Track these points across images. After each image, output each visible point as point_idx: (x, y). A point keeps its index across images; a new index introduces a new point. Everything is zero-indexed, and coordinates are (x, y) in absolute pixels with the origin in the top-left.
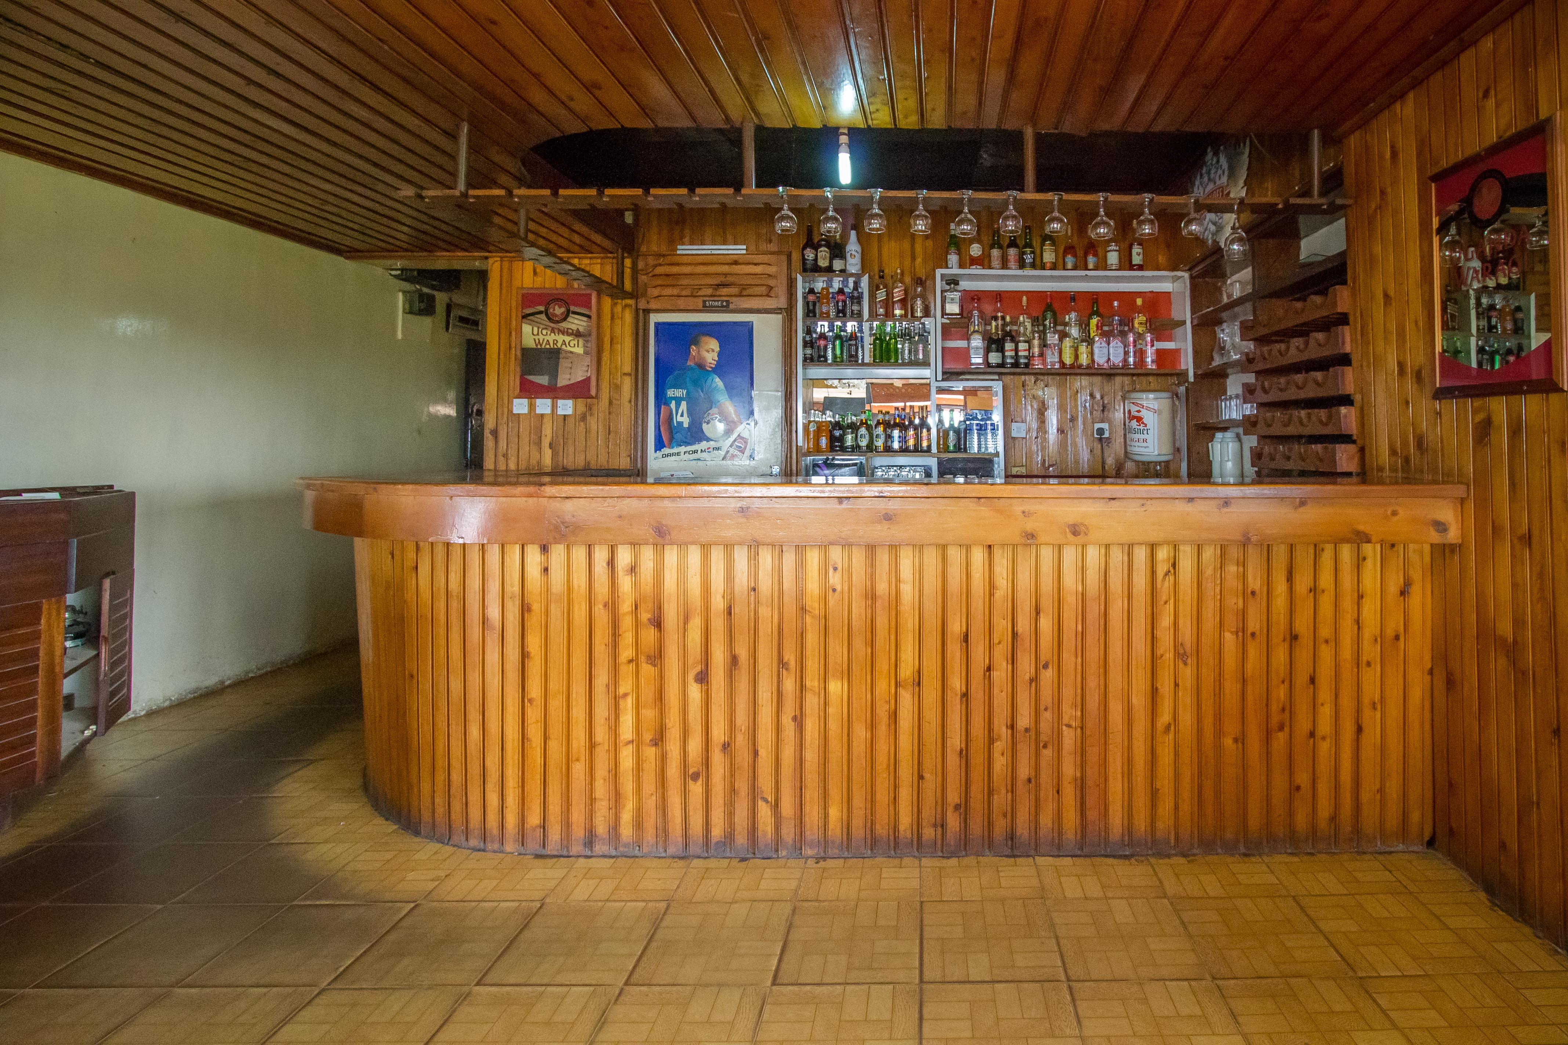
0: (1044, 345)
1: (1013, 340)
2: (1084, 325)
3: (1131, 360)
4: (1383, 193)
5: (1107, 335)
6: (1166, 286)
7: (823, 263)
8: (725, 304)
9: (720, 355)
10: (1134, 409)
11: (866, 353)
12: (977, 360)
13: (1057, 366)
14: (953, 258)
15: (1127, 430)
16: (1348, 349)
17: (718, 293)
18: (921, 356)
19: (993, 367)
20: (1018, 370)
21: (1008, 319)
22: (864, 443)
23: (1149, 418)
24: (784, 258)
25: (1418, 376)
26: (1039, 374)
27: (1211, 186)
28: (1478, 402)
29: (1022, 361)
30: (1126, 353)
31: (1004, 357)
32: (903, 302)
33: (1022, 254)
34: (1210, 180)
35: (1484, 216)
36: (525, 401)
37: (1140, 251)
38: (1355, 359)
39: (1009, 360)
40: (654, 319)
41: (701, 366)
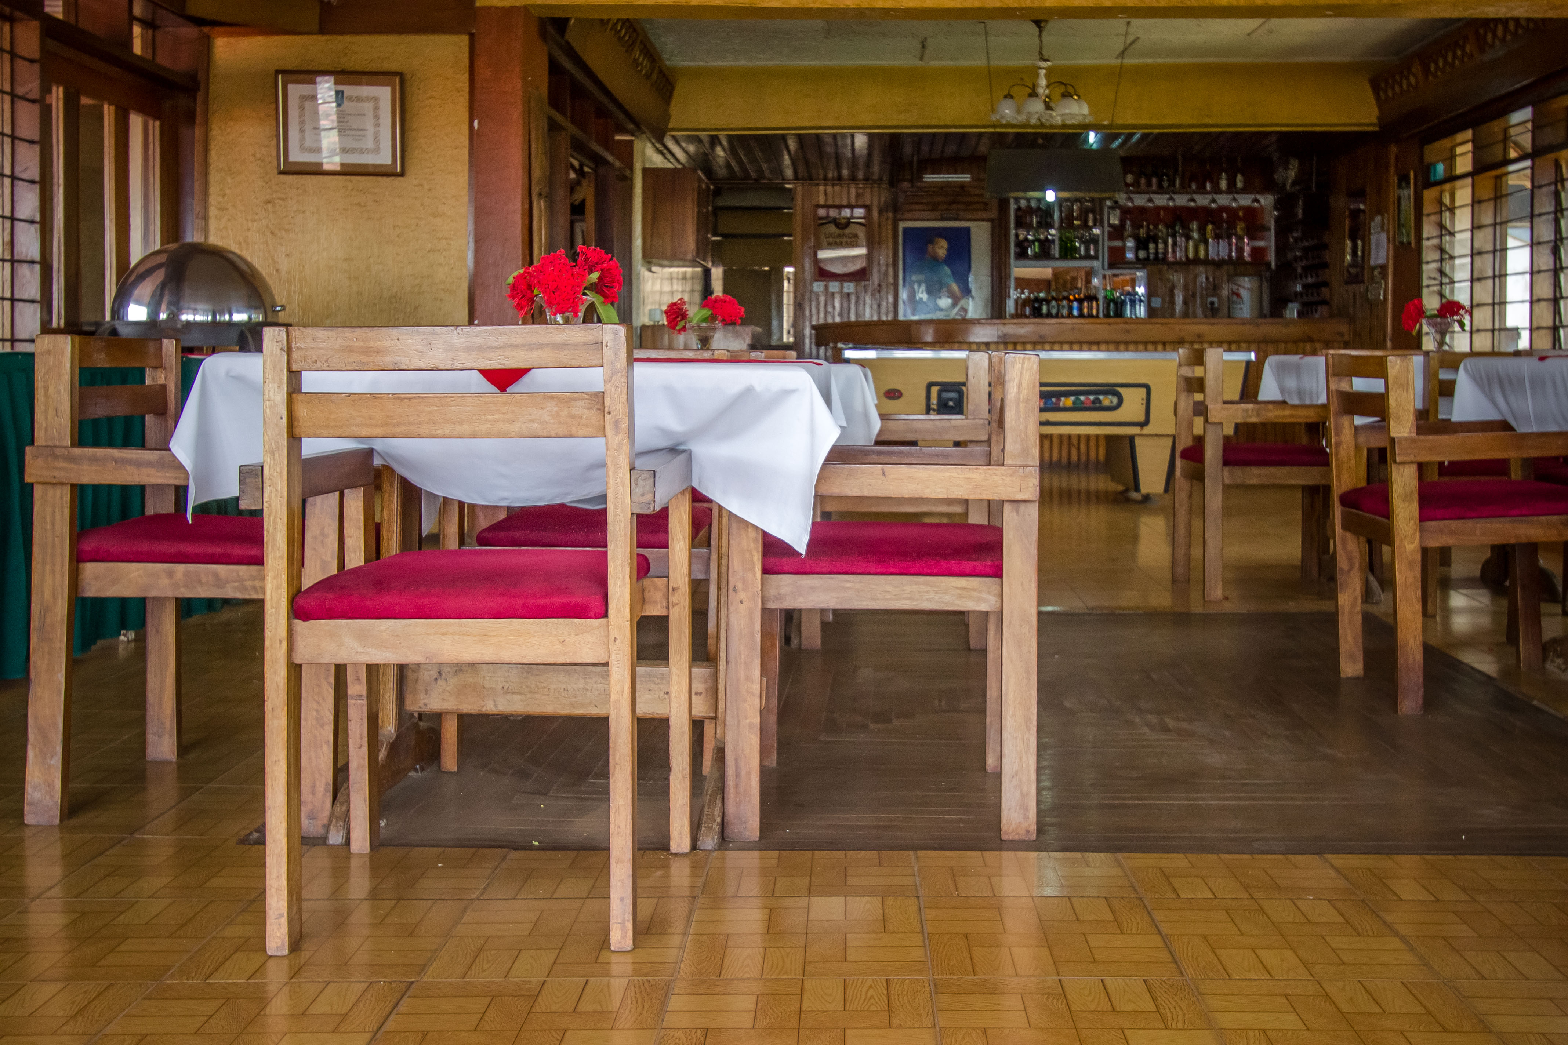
0: (1175, 244)
1: (1154, 241)
2: (1202, 230)
3: (1234, 254)
5: (1217, 237)
8: (957, 215)
9: (948, 250)
10: (1235, 287)
11: (1056, 251)
12: (1130, 255)
13: (1184, 259)
15: (1230, 302)
17: (951, 208)
18: (1092, 253)
19: (1140, 260)
20: (1157, 262)
21: (1151, 227)
22: (1054, 311)
23: (1244, 294)
26: (1170, 265)
28: (1353, 286)
29: (1160, 256)
30: (1230, 250)
31: (1148, 253)
32: (1079, 217)
33: (1161, 183)
37: (1242, 180)
39: (1152, 256)
40: (902, 225)
41: (935, 258)
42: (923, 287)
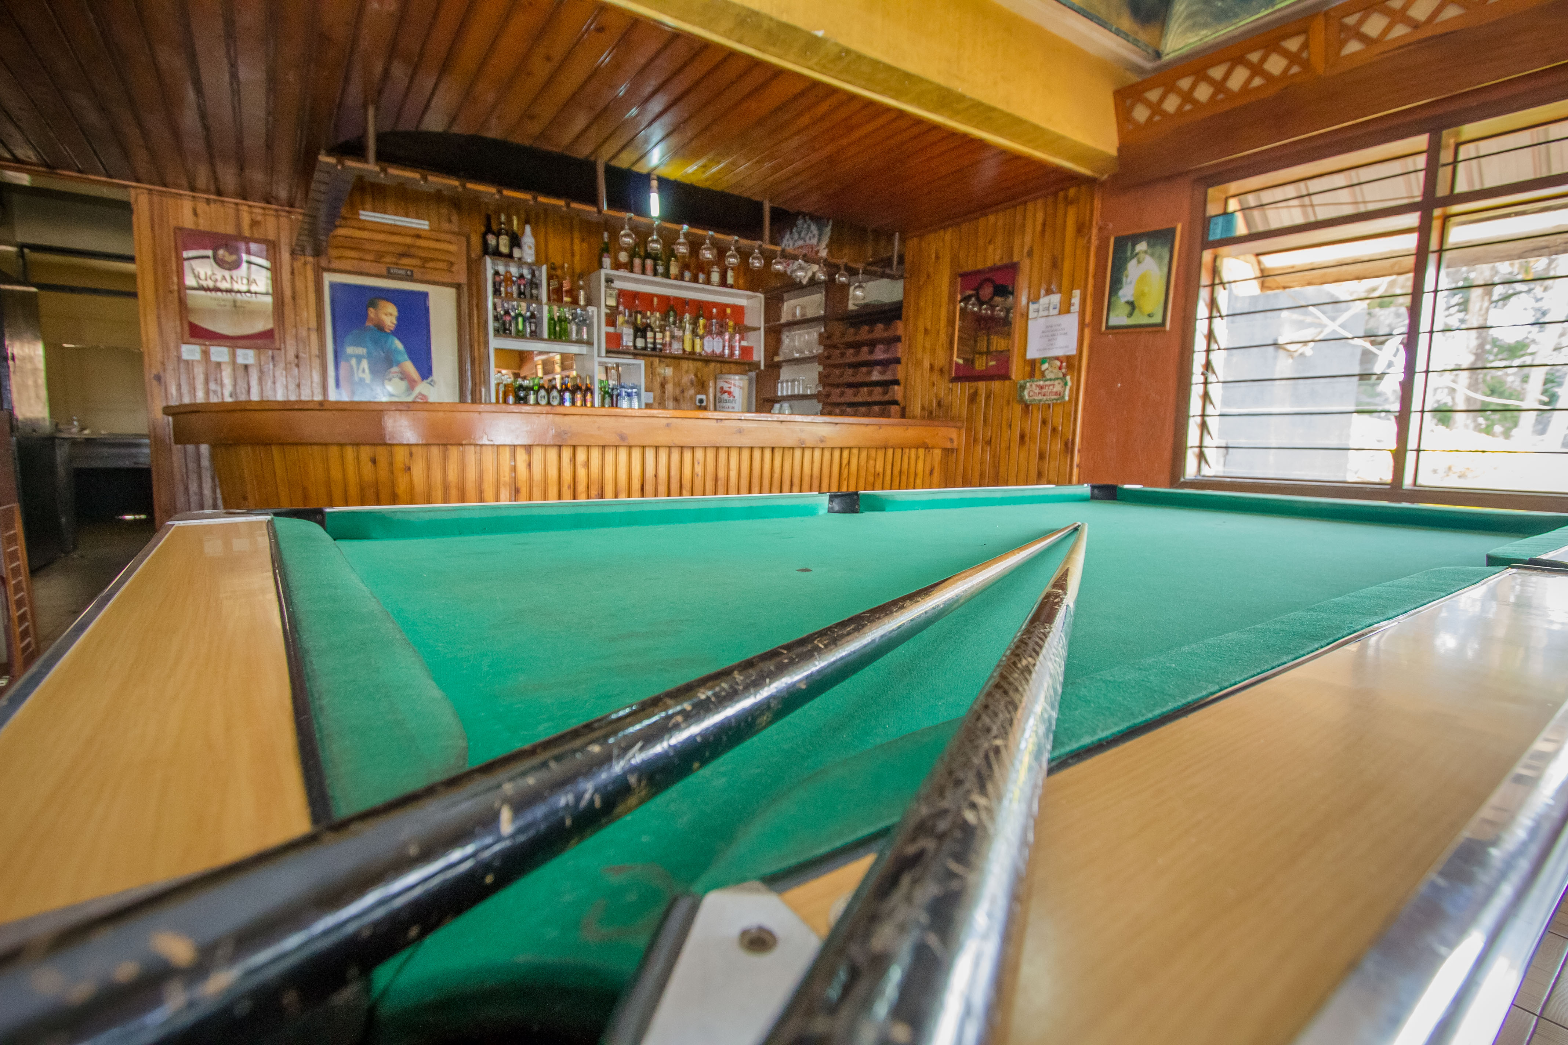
0: (672, 336)
1: (652, 330)
2: (695, 323)
3: (726, 352)
4: (928, 276)
5: (710, 333)
6: (742, 302)
7: (504, 249)
8: (409, 273)
9: (399, 318)
10: (724, 384)
11: (542, 330)
12: (628, 343)
13: (682, 353)
14: (607, 261)
15: (717, 399)
16: (899, 355)
17: (400, 262)
18: (585, 337)
19: (638, 349)
20: (655, 353)
21: (648, 314)
22: (543, 401)
23: (735, 391)
24: (464, 239)
25: (941, 371)
26: (667, 358)
27: (800, 243)
28: (972, 384)
29: (659, 346)
30: (724, 346)
31: (646, 342)
32: (570, 292)
33: (655, 265)
34: (800, 238)
35: (984, 299)
36: (197, 348)
37: (732, 274)
38: (903, 361)
39: (650, 346)
40: (328, 278)
41: (380, 328)
42: (365, 364)
